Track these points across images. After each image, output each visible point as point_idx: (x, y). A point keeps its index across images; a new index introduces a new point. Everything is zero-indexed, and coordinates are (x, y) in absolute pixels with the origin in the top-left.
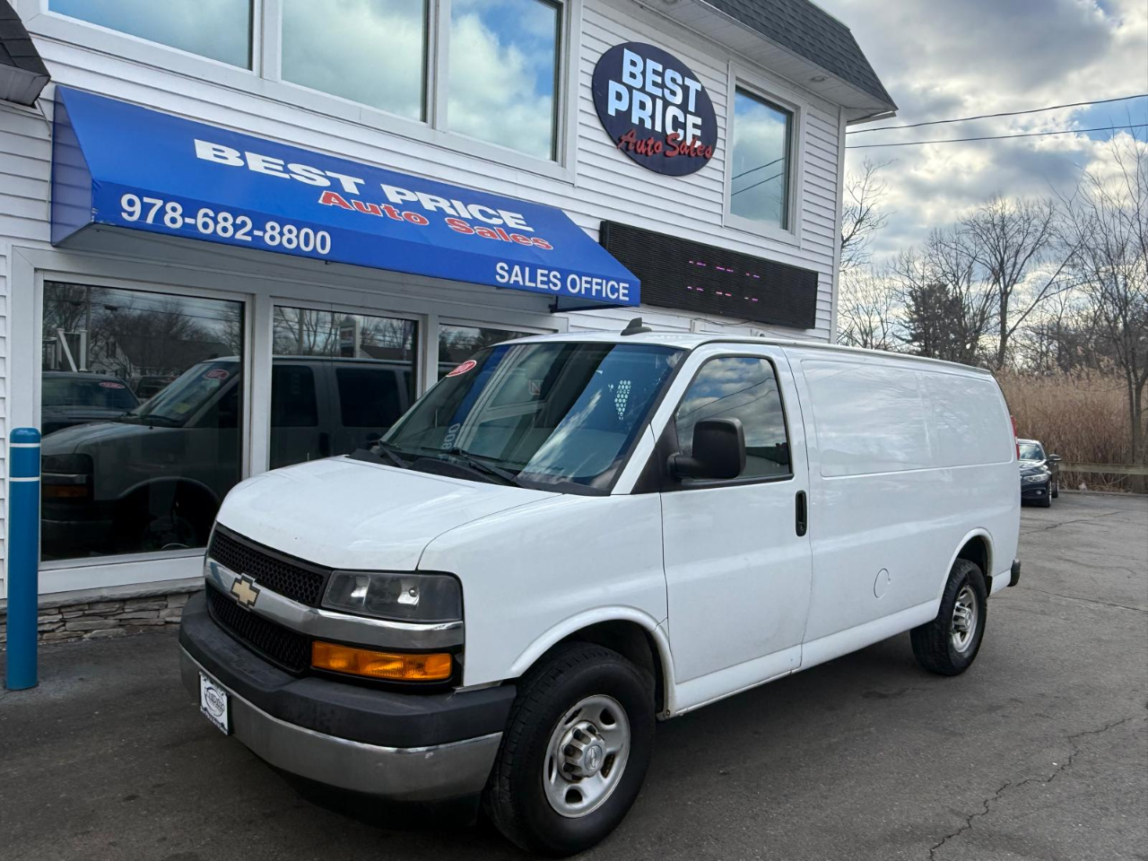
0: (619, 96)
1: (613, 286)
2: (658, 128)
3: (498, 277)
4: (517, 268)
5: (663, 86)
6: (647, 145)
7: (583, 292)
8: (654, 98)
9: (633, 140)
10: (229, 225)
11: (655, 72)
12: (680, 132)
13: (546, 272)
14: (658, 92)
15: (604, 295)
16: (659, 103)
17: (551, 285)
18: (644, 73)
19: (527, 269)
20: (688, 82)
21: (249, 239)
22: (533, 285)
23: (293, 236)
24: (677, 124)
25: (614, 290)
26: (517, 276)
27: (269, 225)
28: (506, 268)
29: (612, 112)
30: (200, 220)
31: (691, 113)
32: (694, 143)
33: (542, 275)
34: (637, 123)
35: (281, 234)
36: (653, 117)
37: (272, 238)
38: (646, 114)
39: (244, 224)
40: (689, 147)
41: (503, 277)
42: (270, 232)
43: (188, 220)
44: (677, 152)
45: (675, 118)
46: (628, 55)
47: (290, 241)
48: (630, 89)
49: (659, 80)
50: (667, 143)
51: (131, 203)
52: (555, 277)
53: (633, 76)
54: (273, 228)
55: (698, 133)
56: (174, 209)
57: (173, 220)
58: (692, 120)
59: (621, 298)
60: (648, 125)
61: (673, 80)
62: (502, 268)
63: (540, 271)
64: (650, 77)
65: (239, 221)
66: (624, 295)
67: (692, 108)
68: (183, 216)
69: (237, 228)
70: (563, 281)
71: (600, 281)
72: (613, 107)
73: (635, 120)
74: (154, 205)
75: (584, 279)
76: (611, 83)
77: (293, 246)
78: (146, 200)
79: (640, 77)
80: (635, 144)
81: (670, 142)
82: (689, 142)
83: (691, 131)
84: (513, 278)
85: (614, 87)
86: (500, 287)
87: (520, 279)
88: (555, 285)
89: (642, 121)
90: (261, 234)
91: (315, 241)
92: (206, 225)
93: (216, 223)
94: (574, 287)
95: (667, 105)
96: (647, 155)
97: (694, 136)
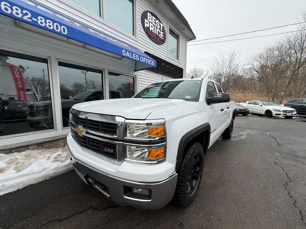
0: (147, 23)
1: (150, 61)
2: (155, 33)
4: (128, 52)
5: (156, 23)
6: (153, 36)
7: (144, 62)
8: (154, 25)
9: (150, 34)
10: (19, 12)
11: (154, 19)
13: (135, 55)
14: (155, 24)
15: (149, 63)
16: (155, 27)
17: (136, 58)
18: (152, 19)
19: (130, 53)
20: (161, 24)
21: (31, 21)
22: (132, 58)
24: (159, 33)
25: (151, 63)
26: (128, 54)
27: (39, 18)
28: (125, 52)
30: (3, 6)
32: (162, 38)
34: (151, 30)
36: (154, 30)
37: (42, 23)
38: (153, 29)
40: (161, 39)
41: (124, 54)
44: (159, 39)
45: (158, 31)
46: (149, 14)
47: (50, 26)
48: (149, 22)
49: (155, 22)
50: (157, 37)
52: (137, 56)
53: (150, 19)
54: (41, 19)
55: (163, 36)
58: (162, 33)
59: (153, 65)
60: (153, 31)
61: (158, 23)
62: (124, 51)
63: (134, 54)
65: (24, 12)
66: (153, 64)
67: (161, 30)
69: (24, 15)
71: (148, 60)
72: (146, 25)
73: (150, 30)
75: (144, 58)
76: (145, 19)
77: (51, 28)
79: (151, 20)
80: (151, 35)
81: (158, 37)
82: (161, 37)
84: (127, 55)
85: (146, 21)
86: (123, 56)
87: (129, 55)
88: (138, 59)
90: (36, 20)
91: (60, 29)
92: (6, 9)
93: (12, 10)
94: (142, 60)
95: (157, 28)
96: (153, 38)
97: (162, 36)
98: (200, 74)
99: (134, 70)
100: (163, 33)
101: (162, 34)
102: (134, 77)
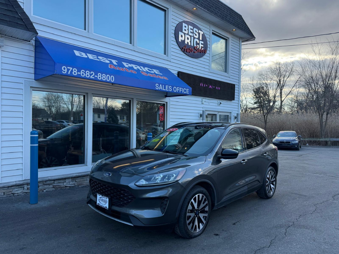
0: (182, 36)
1: (185, 90)
2: (192, 45)
4: (161, 85)
5: (193, 33)
6: (189, 50)
7: (177, 91)
8: (191, 36)
10: (88, 74)
11: (191, 29)
12: (198, 46)
15: (183, 92)
16: (192, 38)
18: (188, 29)
19: (163, 85)
20: (200, 31)
21: (94, 78)
22: (165, 90)
23: (105, 77)
24: (197, 44)
26: (161, 87)
27: (99, 74)
29: (180, 41)
30: (82, 73)
31: (201, 40)
32: (201, 49)
33: (167, 87)
35: (102, 76)
36: (191, 42)
37: (100, 78)
38: (189, 41)
39: (92, 74)
40: (200, 50)
41: (157, 88)
42: (99, 76)
43: (78, 73)
44: (197, 51)
45: (196, 42)
46: (184, 24)
47: (104, 78)
48: (185, 34)
49: (192, 31)
50: (194, 49)
51: (64, 69)
52: (170, 87)
53: (185, 30)
54: (100, 75)
55: (203, 46)
56: (75, 70)
57: (75, 73)
58: (201, 42)
59: (187, 93)
60: (189, 44)
61: (196, 31)
62: (157, 85)
65: (91, 73)
67: (201, 39)
68: (77, 72)
69: (91, 75)
70: (172, 88)
71: (181, 88)
72: (180, 39)
73: (186, 43)
74: (70, 69)
75: (178, 88)
76: (180, 32)
77: (105, 80)
79: (187, 30)
80: (186, 49)
81: (195, 48)
82: (200, 49)
83: (201, 45)
84: (160, 88)
85: (180, 34)
86: (156, 90)
87: (161, 88)
88: (170, 90)
89: (188, 43)
90: (96, 76)
91: (110, 78)
92: (83, 74)
93: (85, 74)
94: (175, 90)
95: (194, 38)
96: (189, 52)
99: (165, 96)
100: (203, 43)
102: (164, 104)
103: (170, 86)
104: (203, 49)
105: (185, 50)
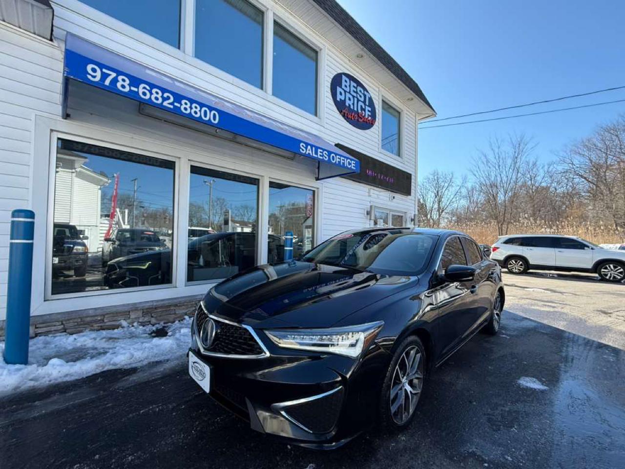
0: (341, 94)
1: (349, 162)
2: (356, 109)
3: (301, 150)
4: (309, 147)
5: (357, 93)
6: (351, 115)
7: (337, 163)
8: (354, 97)
9: (346, 112)
10: (159, 96)
11: (354, 87)
12: (363, 112)
13: (322, 151)
14: (355, 95)
15: (346, 165)
16: (356, 99)
17: (324, 157)
18: (350, 86)
19: (314, 148)
20: (365, 93)
21: (172, 107)
22: (316, 156)
23: (198, 110)
24: (362, 109)
25: (350, 164)
27: (183, 102)
28: (305, 146)
29: (338, 99)
30: (141, 90)
31: (367, 106)
33: (320, 152)
35: (191, 108)
36: (353, 104)
37: (185, 109)
38: (351, 103)
40: (367, 119)
41: (303, 150)
42: (184, 105)
43: (133, 89)
44: (362, 120)
45: (361, 106)
46: (344, 78)
47: (196, 113)
48: (345, 92)
49: (355, 90)
51: (94, 70)
52: (325, 154)
53: (346, 86)
54: (186, 104)
55: (370, 114)
56: (124, 80)
57: (123, 86)
58: (368, 108)
59: (353, 168)
60: (352, 107)
61: (360, 91)
63: (319, 150)
64: (352, 89)
65: (165, 95)
66: (354, 166)
67: (367, 104)
68: (130, 85)
69: (164, 99)
70: (329, 156)
71: (344, 159)
72: (339, 97)
73: (347, 105)
74: (109, 75)
75: (337, 157)
76: (338, 88)
77: (198, 115)
78: (104, 70)
79: (348, 87)
81: (360, 116)
82: (366, 117)
83: (367, 113)
84: (308, 152)
85: (339, 89)
86: (301, 154)
87: (310, 152)
88: (326, 158)
89: (349, 105)
90: (179, 105)
91: (210, 116)
92: (144, 94)
93: (151, 94)
94: (333, 160)
95: (358, 100)
96: (351, 119)
97: (368, 115)
98: (446, 185)
99: (316, 178)
100: (370, 109)
101: (369, 111)
102: (314, 191)
103: (325, 152)
104: (370, 118)
105: (346, 115)
